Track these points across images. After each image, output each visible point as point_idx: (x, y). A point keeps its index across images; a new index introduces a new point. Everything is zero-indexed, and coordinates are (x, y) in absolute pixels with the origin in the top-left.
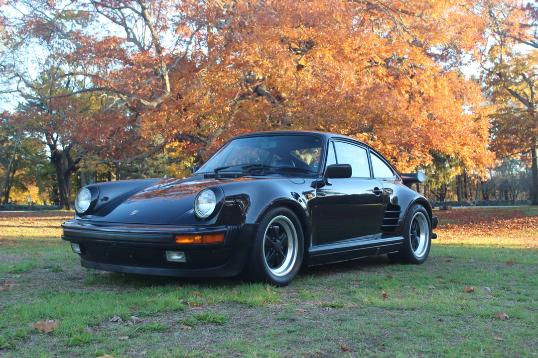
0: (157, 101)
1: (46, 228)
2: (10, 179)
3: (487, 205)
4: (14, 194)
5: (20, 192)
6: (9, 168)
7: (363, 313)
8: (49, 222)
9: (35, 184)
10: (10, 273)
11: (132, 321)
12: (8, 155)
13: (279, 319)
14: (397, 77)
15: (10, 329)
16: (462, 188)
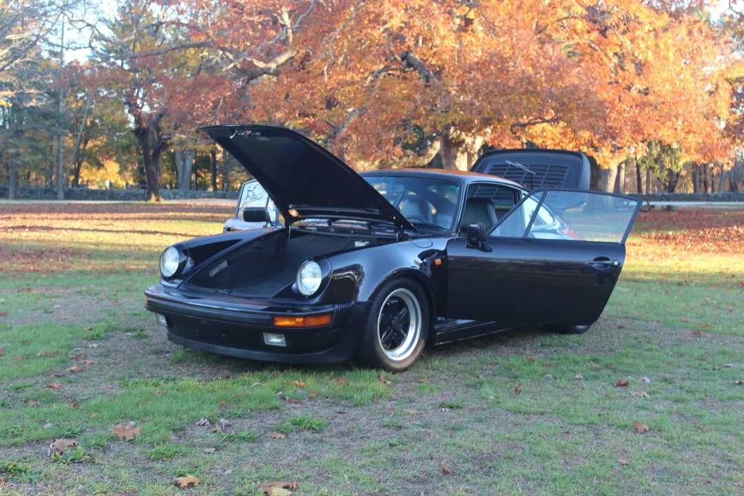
0: (276, 62)
1: (129, 234)
2: (81, 152)
3: (734, 200)
4: (86, 171)
5: (94, 170)
6: (79, 138)
7: (483, 417)
8: (133, 223)
9: (114, 158)
10: (86, 338)
11: (220, 424)
12: (78, 120)
13: (384, 426)
14: (603, 32)
15: (88, 434)
16: (700, 174)
